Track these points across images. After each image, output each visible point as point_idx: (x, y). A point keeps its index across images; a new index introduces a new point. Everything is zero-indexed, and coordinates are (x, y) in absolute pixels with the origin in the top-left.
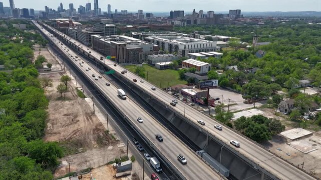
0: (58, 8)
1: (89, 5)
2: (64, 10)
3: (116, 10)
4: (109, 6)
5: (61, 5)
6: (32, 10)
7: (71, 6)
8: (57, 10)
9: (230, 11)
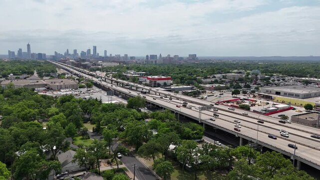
0: (65, 54)
1: (89, 50)
2: (70, 55)
3: (111, 55)
4: (106, 52)
5: (68, 50)
6: (45, 55)
7: (75, 51)
8: (63, 55)
9: (189, 55)
